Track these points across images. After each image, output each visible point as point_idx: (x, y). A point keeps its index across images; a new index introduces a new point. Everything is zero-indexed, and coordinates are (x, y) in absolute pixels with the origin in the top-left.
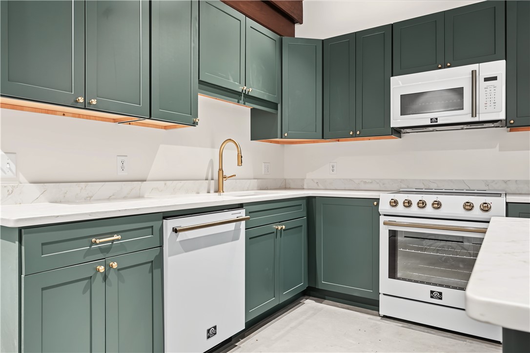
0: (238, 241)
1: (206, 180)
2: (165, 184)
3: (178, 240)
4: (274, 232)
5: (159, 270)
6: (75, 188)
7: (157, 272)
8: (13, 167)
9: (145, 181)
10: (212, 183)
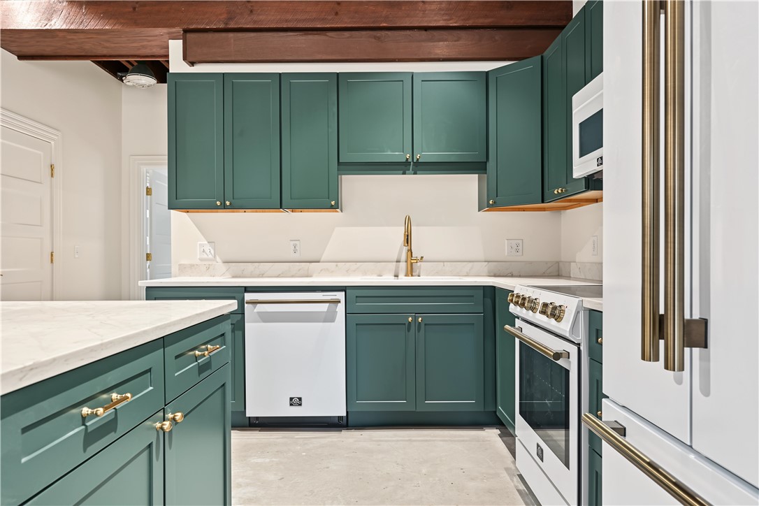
0: (332, 324)
1: (397, 262)
2: (337, 265)
3: (255, 311)
4: (405, 324)
5: (241, 332)
6: (250, 267)
7: (239, 333)
8: (212, 252)
9: (319, 262)
10: (403, 265)
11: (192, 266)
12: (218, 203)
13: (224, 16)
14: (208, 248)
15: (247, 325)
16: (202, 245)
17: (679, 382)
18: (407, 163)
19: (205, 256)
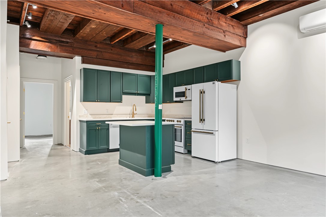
3: (112, 126)
6: (97, 116)
7: (108, 131)
9: (113, 115)
10: (131, 115)
11: (82, 116)
12: (97, 101)
13: (96, 55)
14: (86, 111)
15: (110, 129)
16: (84, 111)
17: (202, 124)
18: (136, 93)
19: (85, 113)
